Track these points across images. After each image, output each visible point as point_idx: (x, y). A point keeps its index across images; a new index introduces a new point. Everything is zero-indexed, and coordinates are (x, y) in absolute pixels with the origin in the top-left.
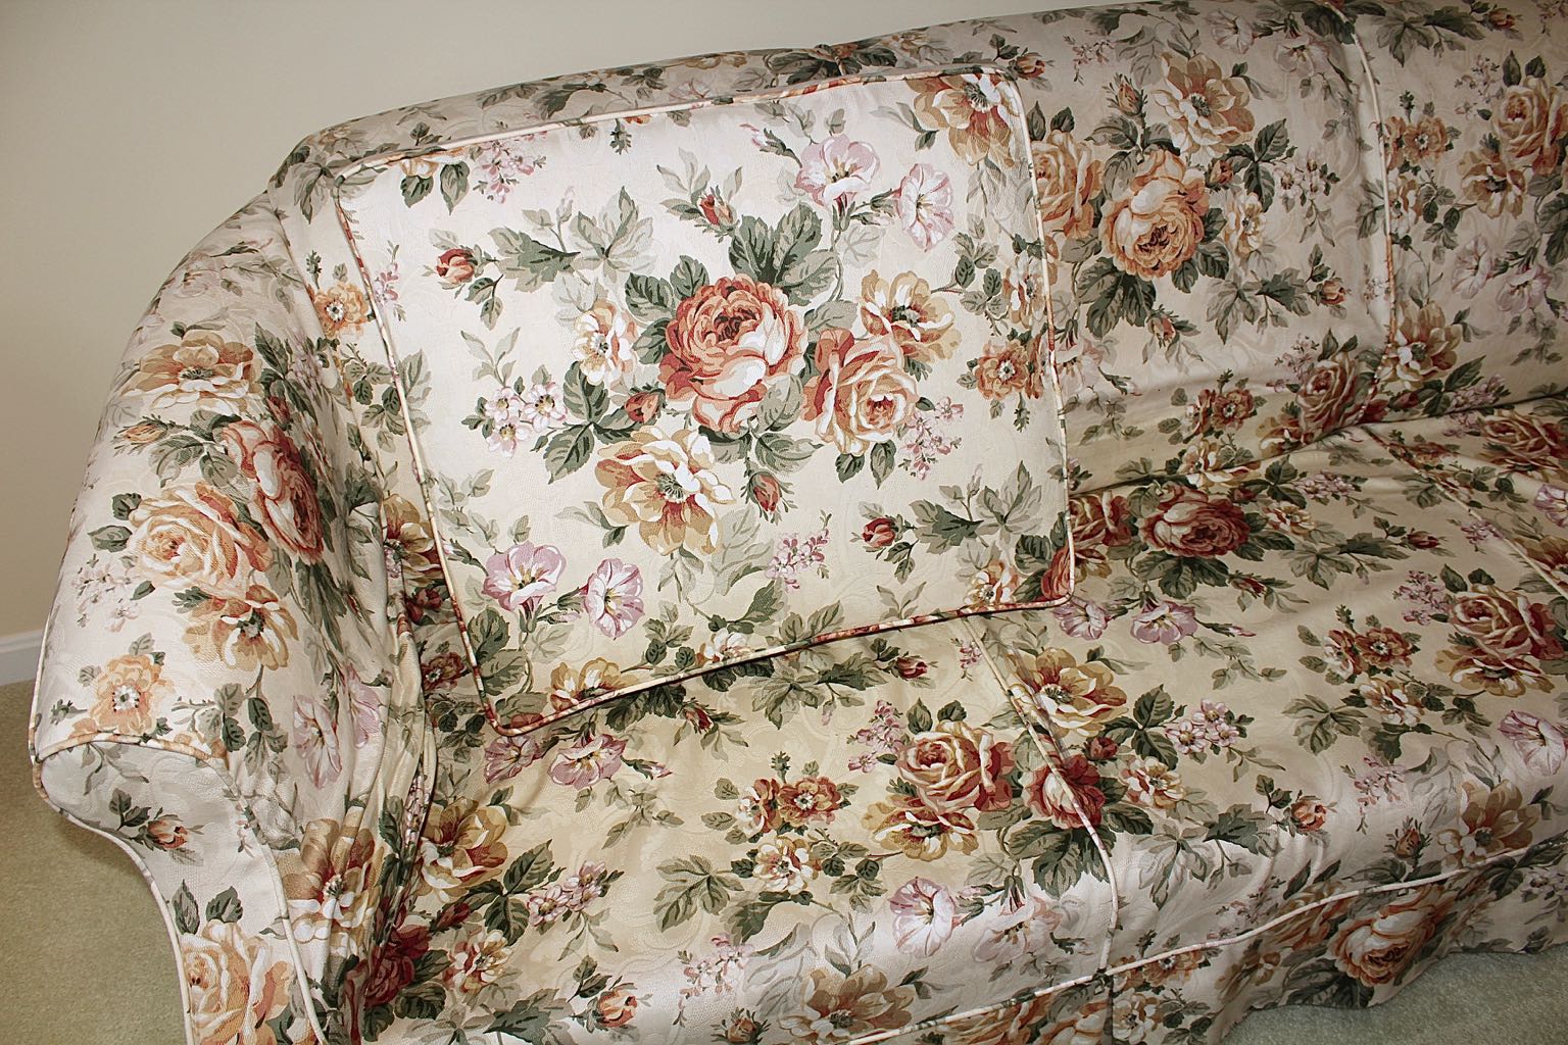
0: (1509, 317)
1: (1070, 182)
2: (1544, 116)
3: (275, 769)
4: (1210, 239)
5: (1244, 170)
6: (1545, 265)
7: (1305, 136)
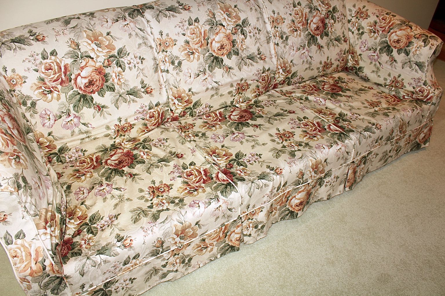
0: (302, 60)
1: (200, 35)
2: (302, 14)
3: (30, 195)
4: (234, 47)
5: (240, 30)
6: (308, 48)
7: (253, 21)
